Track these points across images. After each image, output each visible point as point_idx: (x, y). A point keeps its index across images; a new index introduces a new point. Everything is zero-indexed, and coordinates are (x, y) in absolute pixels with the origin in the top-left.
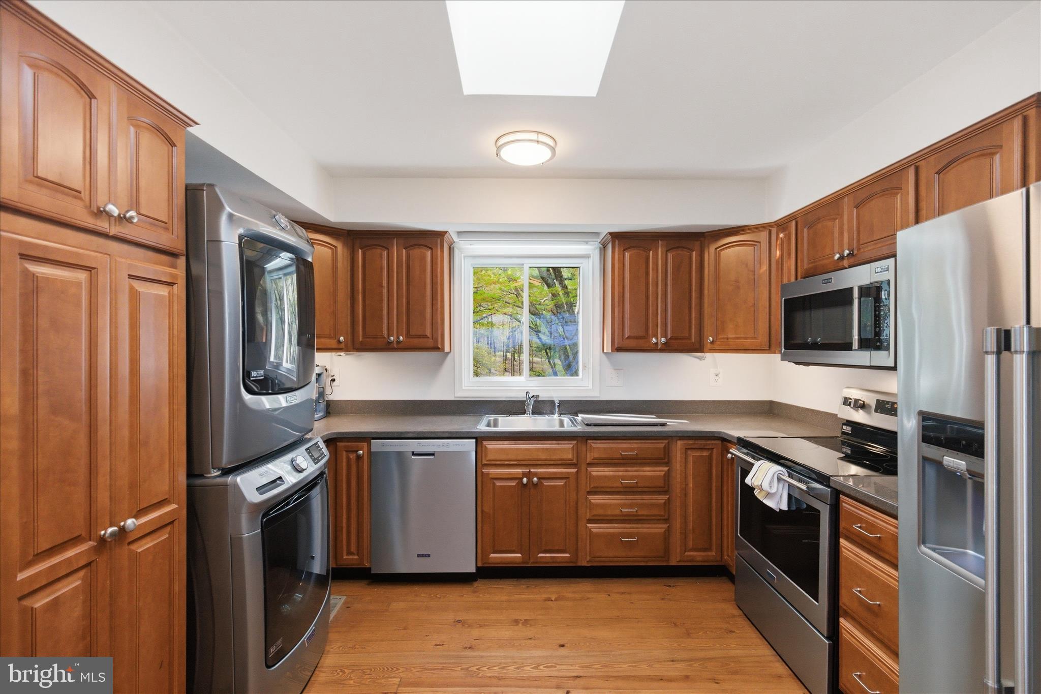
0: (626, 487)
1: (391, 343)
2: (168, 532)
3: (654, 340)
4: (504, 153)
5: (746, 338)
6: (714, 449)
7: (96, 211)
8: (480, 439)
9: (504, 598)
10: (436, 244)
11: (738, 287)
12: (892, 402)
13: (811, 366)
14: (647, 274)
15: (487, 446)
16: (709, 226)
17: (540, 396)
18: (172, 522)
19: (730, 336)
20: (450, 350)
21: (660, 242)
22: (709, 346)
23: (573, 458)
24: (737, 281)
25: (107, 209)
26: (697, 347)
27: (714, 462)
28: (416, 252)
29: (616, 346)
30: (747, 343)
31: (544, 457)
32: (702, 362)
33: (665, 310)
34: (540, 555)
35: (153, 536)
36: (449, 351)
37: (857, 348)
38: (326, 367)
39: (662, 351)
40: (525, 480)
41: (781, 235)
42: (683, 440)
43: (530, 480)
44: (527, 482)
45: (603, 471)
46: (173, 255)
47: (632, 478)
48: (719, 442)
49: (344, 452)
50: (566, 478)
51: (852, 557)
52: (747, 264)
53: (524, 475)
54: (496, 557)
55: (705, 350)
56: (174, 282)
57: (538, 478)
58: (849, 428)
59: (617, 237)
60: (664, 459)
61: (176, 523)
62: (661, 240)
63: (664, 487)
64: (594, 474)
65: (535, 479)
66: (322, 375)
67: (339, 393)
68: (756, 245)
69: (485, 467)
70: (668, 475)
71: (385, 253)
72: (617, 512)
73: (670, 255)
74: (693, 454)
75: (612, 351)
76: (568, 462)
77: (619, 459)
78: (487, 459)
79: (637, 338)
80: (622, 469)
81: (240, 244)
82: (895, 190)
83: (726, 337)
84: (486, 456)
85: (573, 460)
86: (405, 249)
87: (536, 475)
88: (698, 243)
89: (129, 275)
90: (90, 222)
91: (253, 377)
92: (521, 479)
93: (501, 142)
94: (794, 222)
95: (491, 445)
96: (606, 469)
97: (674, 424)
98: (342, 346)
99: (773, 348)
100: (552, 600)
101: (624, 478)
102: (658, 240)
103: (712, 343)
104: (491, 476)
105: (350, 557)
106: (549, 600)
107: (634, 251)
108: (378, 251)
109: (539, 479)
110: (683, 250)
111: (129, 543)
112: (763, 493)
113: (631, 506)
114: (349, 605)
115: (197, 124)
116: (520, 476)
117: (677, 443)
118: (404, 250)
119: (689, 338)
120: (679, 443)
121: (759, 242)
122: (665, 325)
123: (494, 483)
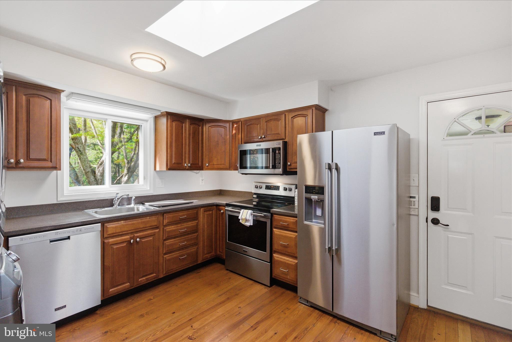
0: (182, 233)
1: (11, 164)
3: (185, 165)
4: (135, 63)
5: (221, 164)
6: (214, 210)
9: (124, 310)
11: (218, 144)
12: (271, 186)
13: (248, 175)
14: (182, 134)
15: (107, 226)
16: (207, 117)
17: (129, 195)
19: (215, 163)
21: (187, 120)
22: (206, 168)
23: (157, 224)
24: (218, 141)
26: (201, 168)
27: (214, 215)
29: (169, 168)
30: (221, 166)
31: (142, 227)
32: (197, 174)
33: (189, 151)
34: (140, 280)
37: (271, 168)
39: (188, 170)
40: (132, 241)
41: (235, 126)
42: (203, 208)
43: (135, 240)
44: (134, 242)
45: (171, 228)
47: (184, 228)
48: (215, 207)
50: (154, 235)
51: (278, 233)
52: (222, 135)
53: (131, 238)
54: (113, 291)
55: (204, 169)
57: (139, 238)
58: (256, 196)
59: (169, 114)
60: (196, 218)
62: (188, 119)
63: (195, 230)
64: (167, 230)
68: (225, 128)
69: (106, 239)
70: (197, 225)
72: (178, 246)
73: (191, 127)
74: (206, 213)
75: (167, 170)
76: (155, 226)
77: (179, 221)
78: (108, 234)
79: (178, 164)
80: (179, 225)
82: (278, 120)
83: (213, 164)
84: (107, 231)
86: (24, 95)
87: (138, 237)
88: (202, 123)
92: (130, 241)
93: (134, 56)
94: (241, 122)
95: (110, 226)
96: (173, 227)
97: (196, 202)
99: (231, 168)
100: (152, 299)
101: (181, 229)
102: (186, 119)
103: (207, 166)
104: (110, 244)
106: (151, 299)
107: (177, 123)
110: (196, 125)
112: (244, 221)
113: (183, 242)
116: (129, 239)
117: (200, 209)
119: (199, 164)
120: (202, 209)
121: (226, 127)
122: (189, 157)
123: (112, 247)
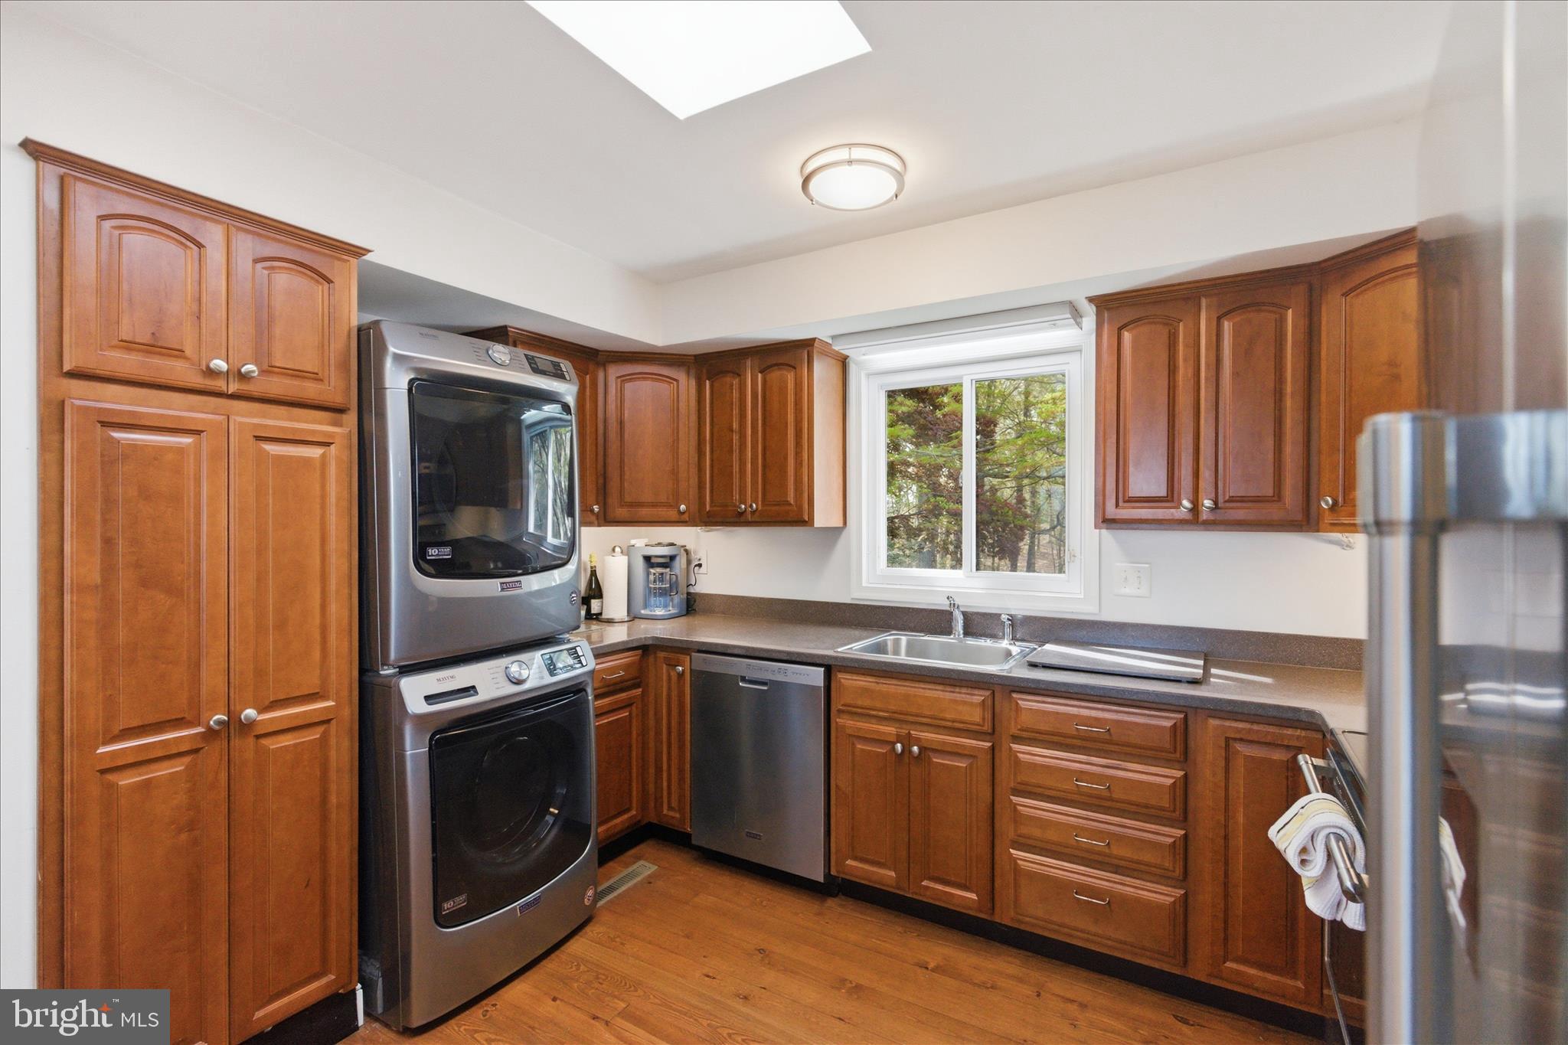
0: (1084, 794)
1: (743, 513)
2: (321, 732)
3: (1186, 504)
7: (205, 369)
8: (830, 668)
10: (802, 361)
15: (838, 680)
18: (329, 721)
20: (845, 523)
21: (1204, 301)
22: (1328, 517)
23: (984, 719)
25: (212, 365)
26: (1297, 519)
28: (775, 375)
29: (1106, 516)
31: (931, 712)
32: (1348, 552)
33: (1215, 441)
34: (926, 883)
35: (296, 734)
36: (841, 525)
38: (687, 548)
40: (899, 746)
43: (906, 749)
44: (903, 751)
45: (1041, 755)
46: (341, 411)
47: (1098, 779)
49: (665, 665)
50: (971, 756)
53: (897, 737)
54: (855, 868)
55: (1322, 525)
56: (331, 441)
57: (920, 748)
59: (1105, 304)
60: (1176, 753)
61: (334, 722)
62: (1201, 297)
63: (1176, 812)
64: (1024, 757)
65: (915, 749)
66: (678, 558)
67: (708, 583)
69: (842, 715)
70: (1183, 787)
71: (736, 382)
73: (1227, 326)
74: (1244, 752)
76: (975, 728)
77: (1073, 737)
78: (844, 703)
79: (1150, 500)
80: (1081, 756)
81: (410, 390)
85: (983, 726)
86: (760, 372)
87: (917, 741)
88: (1300, 292)
89: (255, 436)
90: (198, 381)
91: (432, 555)
92: (894, 744)
95: (844, 679)
96: (1049, 752)
98: (686, 517)
100: (926, 968)
101: (1080, 775)
102: (1198, 298)
103: (1333, 509)
104: (849, 731)
105: (671, 814)
106: (923, 966)
107: (1144, 329)
108: (728, 379)
109: (922, 749)
110: (1260, 311)
111: (258, 737)
113: (1095, 834)
114: (652, 880)
115: (369, 251)
116: (893, 740)
118: (760, 375)
119: (1276, 498)
120: (1212, 724)
123: (853, 744)
